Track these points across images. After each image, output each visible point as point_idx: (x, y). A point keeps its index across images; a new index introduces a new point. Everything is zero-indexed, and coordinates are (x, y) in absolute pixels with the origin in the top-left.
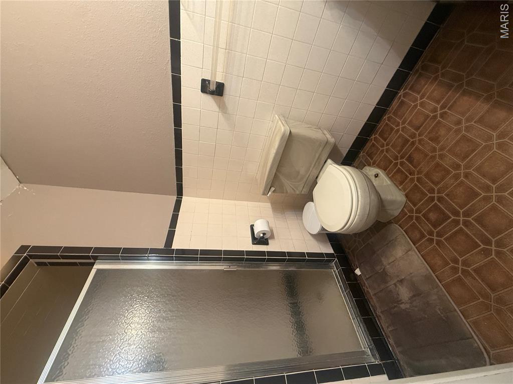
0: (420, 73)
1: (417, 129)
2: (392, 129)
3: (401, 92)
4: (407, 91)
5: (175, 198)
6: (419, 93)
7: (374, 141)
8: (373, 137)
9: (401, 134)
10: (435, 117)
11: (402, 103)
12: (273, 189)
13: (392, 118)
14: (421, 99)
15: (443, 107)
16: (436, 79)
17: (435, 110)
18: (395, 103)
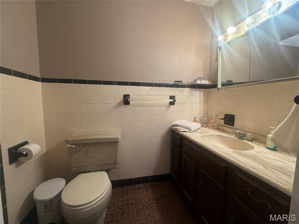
0: (151, 186)
1: (136, 203)
2: (128, 194)
3: (142, 185)
4: (144, 187)
5: (39, 76)
6: (146, 191)
7: (117, 191)
8: (119, 189)
9: (129, 199)
10: (144, 205)
11: (139, 189)
12: (74, 146)
13: (132, 190)
14: (145, 194)
15: (149, 204)
16: (153, 193)
17: (146, 203)
18: (137, 186)
